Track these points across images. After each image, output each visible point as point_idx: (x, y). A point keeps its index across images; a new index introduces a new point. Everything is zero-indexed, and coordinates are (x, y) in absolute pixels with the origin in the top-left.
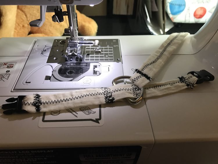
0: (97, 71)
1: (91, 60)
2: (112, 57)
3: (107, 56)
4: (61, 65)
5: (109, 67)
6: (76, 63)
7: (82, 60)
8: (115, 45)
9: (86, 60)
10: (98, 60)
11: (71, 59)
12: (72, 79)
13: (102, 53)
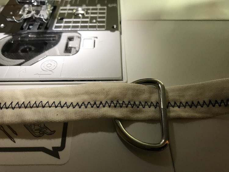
0: (71, 48)
1: (65, 27)
2: (103, 22)
3: (94, 21)
4: (10, 37)
5: (96, 39)
6: (37, 34)
7: (50, 28)
8: (111, 3)
9: (56, 27)
10: (77, 27)
11: (31, 27)
12: (22, 61)
13: (86, 16)
